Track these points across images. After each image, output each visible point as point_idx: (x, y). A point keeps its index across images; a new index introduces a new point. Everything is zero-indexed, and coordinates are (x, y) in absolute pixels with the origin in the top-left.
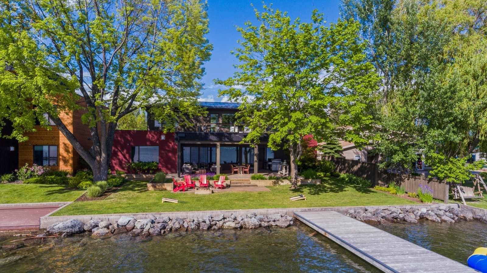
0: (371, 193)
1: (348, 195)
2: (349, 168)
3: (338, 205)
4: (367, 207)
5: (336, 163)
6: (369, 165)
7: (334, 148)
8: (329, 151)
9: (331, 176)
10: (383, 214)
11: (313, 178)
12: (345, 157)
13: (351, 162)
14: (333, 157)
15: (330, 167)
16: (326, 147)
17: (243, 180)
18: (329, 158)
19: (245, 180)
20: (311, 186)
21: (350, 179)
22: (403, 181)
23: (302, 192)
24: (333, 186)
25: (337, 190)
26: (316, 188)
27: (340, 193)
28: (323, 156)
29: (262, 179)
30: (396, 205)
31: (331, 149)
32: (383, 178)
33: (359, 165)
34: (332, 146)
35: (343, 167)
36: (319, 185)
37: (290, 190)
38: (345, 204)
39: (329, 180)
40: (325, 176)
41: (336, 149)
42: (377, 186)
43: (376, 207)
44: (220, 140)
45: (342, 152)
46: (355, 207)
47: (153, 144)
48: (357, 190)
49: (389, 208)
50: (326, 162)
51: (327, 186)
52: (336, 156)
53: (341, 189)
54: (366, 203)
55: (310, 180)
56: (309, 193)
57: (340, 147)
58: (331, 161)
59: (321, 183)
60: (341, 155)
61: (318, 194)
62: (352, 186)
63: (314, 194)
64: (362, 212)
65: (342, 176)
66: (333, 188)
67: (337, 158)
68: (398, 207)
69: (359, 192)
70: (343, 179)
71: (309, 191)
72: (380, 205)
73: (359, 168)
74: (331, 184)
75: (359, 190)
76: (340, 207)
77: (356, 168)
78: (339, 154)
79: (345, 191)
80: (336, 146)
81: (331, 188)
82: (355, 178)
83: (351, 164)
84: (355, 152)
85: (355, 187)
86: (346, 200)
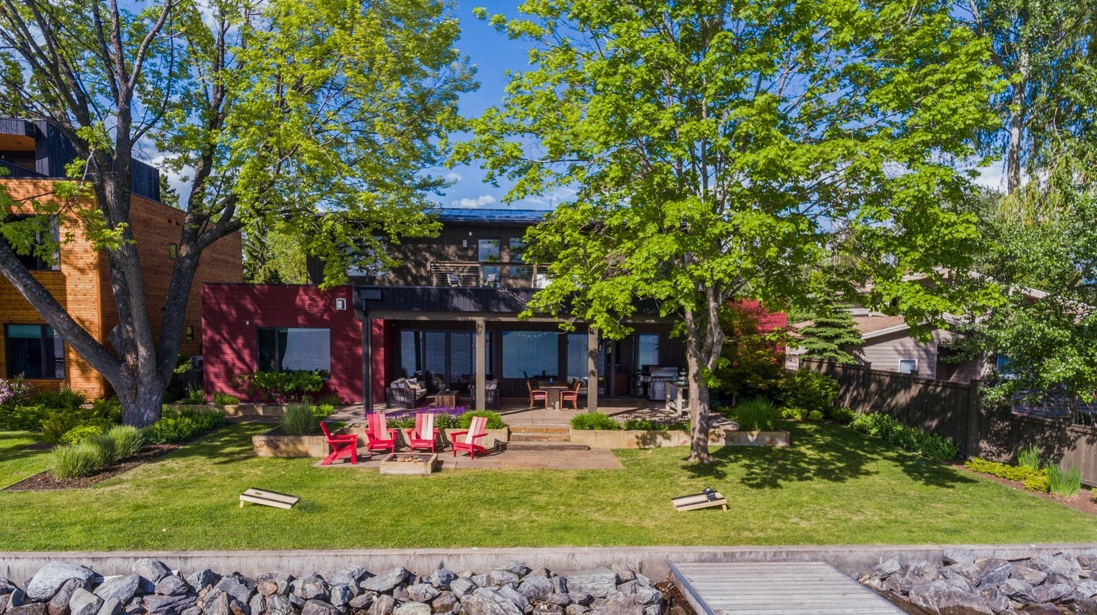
0: (958, 485)
1: (877, 493)
2: (881, 396)
3: (838, 540)
4: (949, 550)
5: (841, 382)
6: (948, 391)
7: (837, 336)
8: (821, 345)
9: (826, 418)
10: (1017, 585)
11: (765, 429)
12: (868, 364)
13: (887, 380)
14: (832, 364)
15: (823, 392)
16: (812, 334)
17: (547, 431)
18: (820, 367)
19: (555, 431)
20: (756, 452)
21: (885, 432)
22: (1071, 445)
23: (721, 476)
24: (826, 456)
25: (841, 469)
26: (771, 461)
27: (850, 481)
28: (806, 360)
29: (606, 426)
30: (1057, 544)
31: (828, 339)
32: (997, 433)
33: (915, 390)
34: (830, 332)
35: (862, 392)
36: (782, 450)
37: (684, 468)
38: (866, 532)
39: (816, 431)
40: (806, 420)
41: (842, 341)
42: (975, 460)
43: (985, 551)
44: (485, 311)
45: (860, 347)
46: (904, 547)
47: (313, 321)
48: (909, 471)
49: (1034, 556)
50: (809, 378)
51: (809, 452)
52: (844, 359)
53: (855, 468)
54: (945, 531)
55: (755, 433)
56: (743, 481)
57: (855, 333)
58: (826, 374)
59: (792, 445)
60: (857, 358)
61: (774, 485)
62: (890, 454)
63: (759, 486)
64: (931, 572)
65: (857, 422)
66: (828, 463)
67: (846, 366)
68: (1069, 549)
69: (915, 479)
70: (863, 430)
71: (743, 472)
72: (997, 541)
73: (912, 398)
74: (821, 448)
75: (914, 471)
76: (846, 549)
77: (902, 398)
78: (851, 354)
79: (867, 473)
80: (842, 331)
81: (820, 462)
82: (899, 428)
83: (890, 385)
84: (900, 348)
85: (900, 460)
86: (870, 514)
